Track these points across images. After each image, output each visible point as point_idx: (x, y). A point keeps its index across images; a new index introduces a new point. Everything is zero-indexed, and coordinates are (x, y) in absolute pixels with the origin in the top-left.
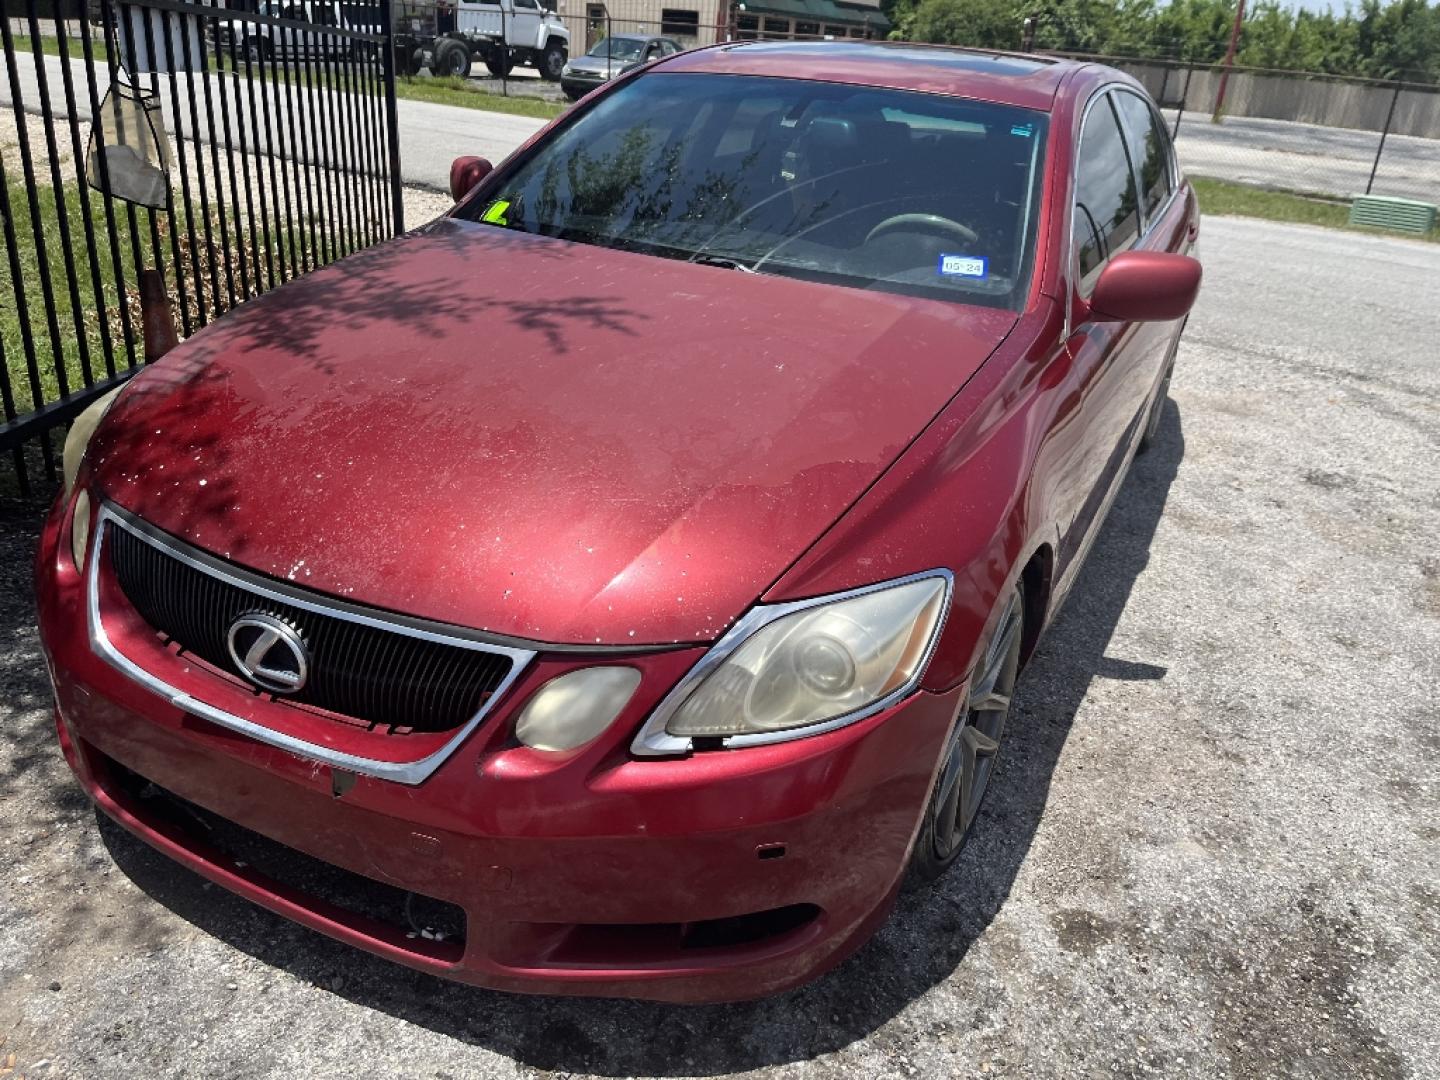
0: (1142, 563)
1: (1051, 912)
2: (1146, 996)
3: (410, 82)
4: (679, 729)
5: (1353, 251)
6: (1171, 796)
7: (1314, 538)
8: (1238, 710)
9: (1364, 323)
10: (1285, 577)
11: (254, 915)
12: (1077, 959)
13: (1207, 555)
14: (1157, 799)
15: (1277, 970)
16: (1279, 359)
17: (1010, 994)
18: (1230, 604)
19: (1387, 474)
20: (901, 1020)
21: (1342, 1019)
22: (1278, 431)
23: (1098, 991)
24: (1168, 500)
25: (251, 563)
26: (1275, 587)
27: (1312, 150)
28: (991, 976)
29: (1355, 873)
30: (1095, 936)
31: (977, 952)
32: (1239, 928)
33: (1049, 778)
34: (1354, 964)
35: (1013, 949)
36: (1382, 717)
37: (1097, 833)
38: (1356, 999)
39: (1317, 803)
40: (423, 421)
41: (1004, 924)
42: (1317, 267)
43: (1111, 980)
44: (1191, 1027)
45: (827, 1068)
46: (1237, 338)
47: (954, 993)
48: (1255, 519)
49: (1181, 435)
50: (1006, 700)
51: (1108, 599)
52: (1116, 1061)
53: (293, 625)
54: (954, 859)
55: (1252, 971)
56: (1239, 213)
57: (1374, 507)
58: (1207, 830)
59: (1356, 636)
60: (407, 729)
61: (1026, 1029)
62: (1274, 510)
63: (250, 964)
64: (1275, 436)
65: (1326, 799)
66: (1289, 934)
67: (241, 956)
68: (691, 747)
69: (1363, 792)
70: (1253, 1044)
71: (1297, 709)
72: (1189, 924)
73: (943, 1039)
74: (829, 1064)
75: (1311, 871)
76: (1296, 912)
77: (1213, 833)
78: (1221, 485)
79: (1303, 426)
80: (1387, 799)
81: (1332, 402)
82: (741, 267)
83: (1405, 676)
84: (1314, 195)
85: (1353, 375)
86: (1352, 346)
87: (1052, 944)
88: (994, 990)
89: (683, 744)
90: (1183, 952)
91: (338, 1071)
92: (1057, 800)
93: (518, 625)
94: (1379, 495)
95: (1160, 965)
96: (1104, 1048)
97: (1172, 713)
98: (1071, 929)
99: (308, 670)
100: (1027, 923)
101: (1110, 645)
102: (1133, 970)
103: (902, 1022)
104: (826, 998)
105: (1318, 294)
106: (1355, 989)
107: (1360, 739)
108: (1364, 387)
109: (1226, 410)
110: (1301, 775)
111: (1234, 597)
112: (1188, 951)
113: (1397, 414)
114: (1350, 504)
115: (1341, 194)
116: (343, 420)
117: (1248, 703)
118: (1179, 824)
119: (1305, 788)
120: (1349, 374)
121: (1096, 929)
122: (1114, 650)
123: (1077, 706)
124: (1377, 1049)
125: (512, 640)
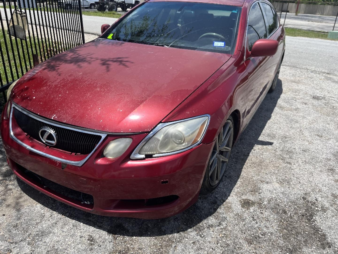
0: (269, 118)
1: (240, 199)
2: (262, 219)
3: (103, 13)
4: (142, 153)
5: (328, 44)
6: (272, 172)
7: (314, 112)
8: (291, 152)
9: (329, 61)
10: (306, 121)
11: (50, 199)
12: (245, 210)
13: (286, 116)
14: (269, 173)
15: (296, 213)
16: (308, 70)
17: (228, 218)
18: (291, 127)
19: (333, 96)
20: (201, 224)
21: (311, 225)
22: (307, 87)
23: (250, 218)
24: (277, 103)
25: (44, 116)
26: (303, 123)
27: (320, 21)
28: (223, 214)
29: (317, 190)
30: (250, 205)
31: (221, 208)
32: (287, 203)
33: (242, 168)
34: (315, 212)
35: (230, 208)
36: (328, 153)
37: (253, 181)
38: (315, 220)
39: (309, 174)
40: (85, 82)
41: (228, 202)
42: (319, 48)
43: (253, 215)
44: (272, 227)
45: (182, 235)
46: (298, 65)
47: (214, 218)
48: (299, 107)
49: (282, 88)
50: (230, 149)
51: (260, 126)
52: (253, 234)
53: (53, 130)
54: (217, 187)
55: (289, 214)
56: (301, 36)
57: (330, 104)
58: (280, 180)
59: (322, 134)
60: (79, 154)
61: (231, 226)
62: (304, 105)
63: (48, 210)
64: (306, 88)
65: (311, 173)
66: (299, 205)
67: (46, 208)
68: (145, 157)
69: (321, 171)
70: (288, 231)
71: (306, 152)
72: (274, 202)
73: (211, 229)
74: (182, 234)
75: (306, 190)
76: (302, 200)
77: (282, 181)
78: (291, 99)
79: (313, 85)
80: (327, 173)
81: (321, 79)
82: (165, 46)
83: (334, 144)
84: (320, 32)
85: (326, 73)
86: (326, 66)
87: (240, 207)
88: (224, 217)
89: (143, 156)
90: (272, 209)
91: (66, 234)
92: (243, 173)
93: (103, 128)
94: (331, 101)
95: (266, 212)
96: (250, 231)
97: (274, 153)
98: (244, 203)
99: (57, 140)
100: (234, 202)
101: (260, 137)
102: (259, 213)
103: (201, 225)
104: (183, 219)
105: (319, 54)
106: (315, 218)
107: (321, 159)
108: (329, 76)
109: (294, 82)
110: (306, 167)
111: (292, 126)
112: (273, 209)
113: (336, 82)
114: (323, 103)
115: (326, 31)
116: (67, 83)
117: (293, 150)
118: (273, 179)
119: (306, 170)
120: (325, 73)
121: (251, 203)
122: (261, 138)
123: (250, 152)
124: (320, 232)
125: (102, 132)
